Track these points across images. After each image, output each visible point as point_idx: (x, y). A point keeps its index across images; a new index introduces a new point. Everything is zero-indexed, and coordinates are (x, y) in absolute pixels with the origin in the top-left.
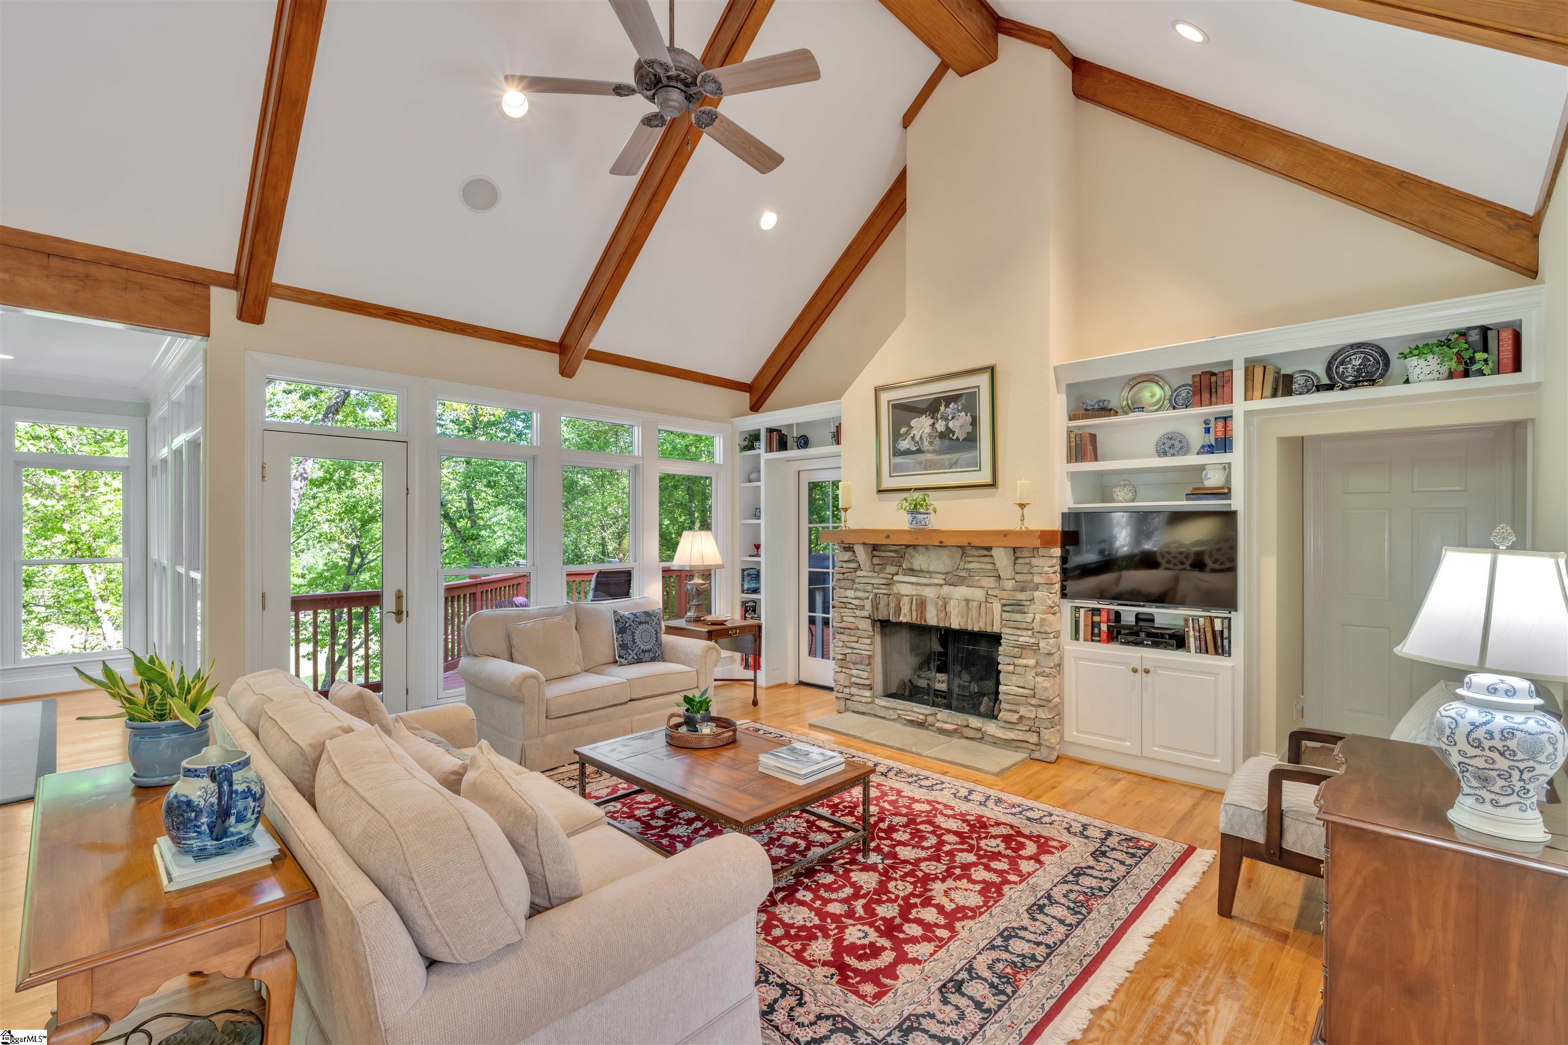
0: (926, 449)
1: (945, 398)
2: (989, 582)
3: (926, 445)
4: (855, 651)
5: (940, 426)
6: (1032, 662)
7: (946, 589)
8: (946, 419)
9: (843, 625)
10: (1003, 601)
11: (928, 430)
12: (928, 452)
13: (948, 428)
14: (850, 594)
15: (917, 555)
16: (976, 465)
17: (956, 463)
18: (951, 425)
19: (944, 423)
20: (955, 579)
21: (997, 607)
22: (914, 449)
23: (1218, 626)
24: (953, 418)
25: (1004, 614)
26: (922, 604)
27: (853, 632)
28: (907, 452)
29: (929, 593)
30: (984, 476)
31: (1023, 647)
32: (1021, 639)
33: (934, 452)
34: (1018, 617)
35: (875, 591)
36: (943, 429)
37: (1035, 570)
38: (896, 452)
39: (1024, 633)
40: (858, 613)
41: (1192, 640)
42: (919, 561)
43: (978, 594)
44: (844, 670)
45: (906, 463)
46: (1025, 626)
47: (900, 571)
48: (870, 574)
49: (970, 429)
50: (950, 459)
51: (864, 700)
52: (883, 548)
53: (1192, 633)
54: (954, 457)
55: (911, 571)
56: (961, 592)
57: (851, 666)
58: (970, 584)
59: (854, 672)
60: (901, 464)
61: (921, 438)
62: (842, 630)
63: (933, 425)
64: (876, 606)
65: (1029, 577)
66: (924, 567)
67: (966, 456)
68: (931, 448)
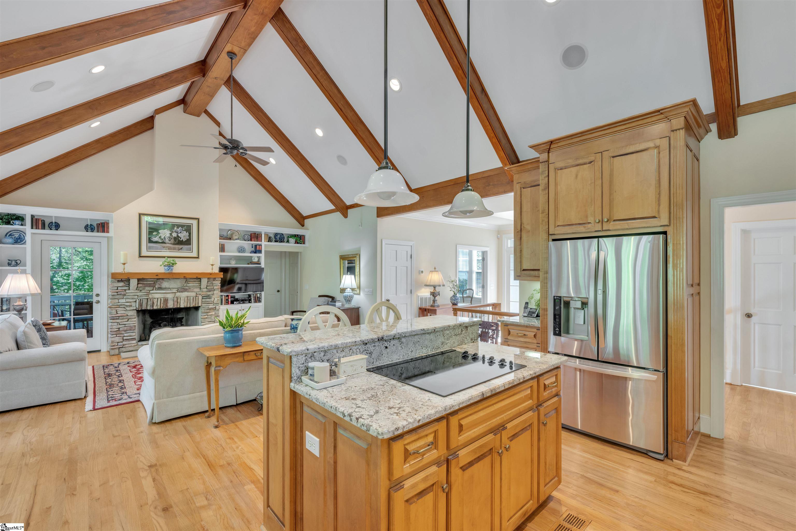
0: (167, 242)
1: (177, 225)
2: (197, 290)
3: (167, 241)
4: (126, 325)
5: (174, 235)
6: (214, 313)
7: (178, 294)
8: (177, 233)
9: (117, 315)
10: (203, 296)
11: (168, 235)
12: (168, 243)
13: (178, 236)
14: (123, 301)
15: (164, 282)
16: (191, 250)
17: (181, 248)
18: (179, 235)
19: (176, 234)
20: (183, 290)
21: (200, 298)
22: (161, 241)
23: (258, 295)
24: (180, 233)
25: (203, 300)
26: (166, 300)
27: (125, 317)
28: (156, 242)
29: (170, 296)
30: (194, 254)
31: (210, 309)
32: (210, 307)
33: (171, 244)
34: (208, 300)
35: (139, 298)
36: (176, 236)
37: (214, 285)
38: (150, 241)
39: (211, 305)
40: (128, 309)
41: (253, 300)
42: (165, 284)
43: (193, 294)
44: (118, 335)
45: (156, 247)
46: (211, 302)
47: (154, 289)
48: (136, 291)
49: (188, 238)
50: (179, 247)
51: (133, 345)
52: (145, 280)
53: (252, 298)
54: (181, 246)
55: (160, 288)
56: (185, 294)
57: (123, 332)
58: (189, 291)
59: (125, 335)
60: (153, 247)
61: (164, 238)
62: (118, 318)
63: (171, 234)
64: (141, 305)
65: (213, 287)
66: (167, 286)
67: (185, 247)
68: (170, 242)
